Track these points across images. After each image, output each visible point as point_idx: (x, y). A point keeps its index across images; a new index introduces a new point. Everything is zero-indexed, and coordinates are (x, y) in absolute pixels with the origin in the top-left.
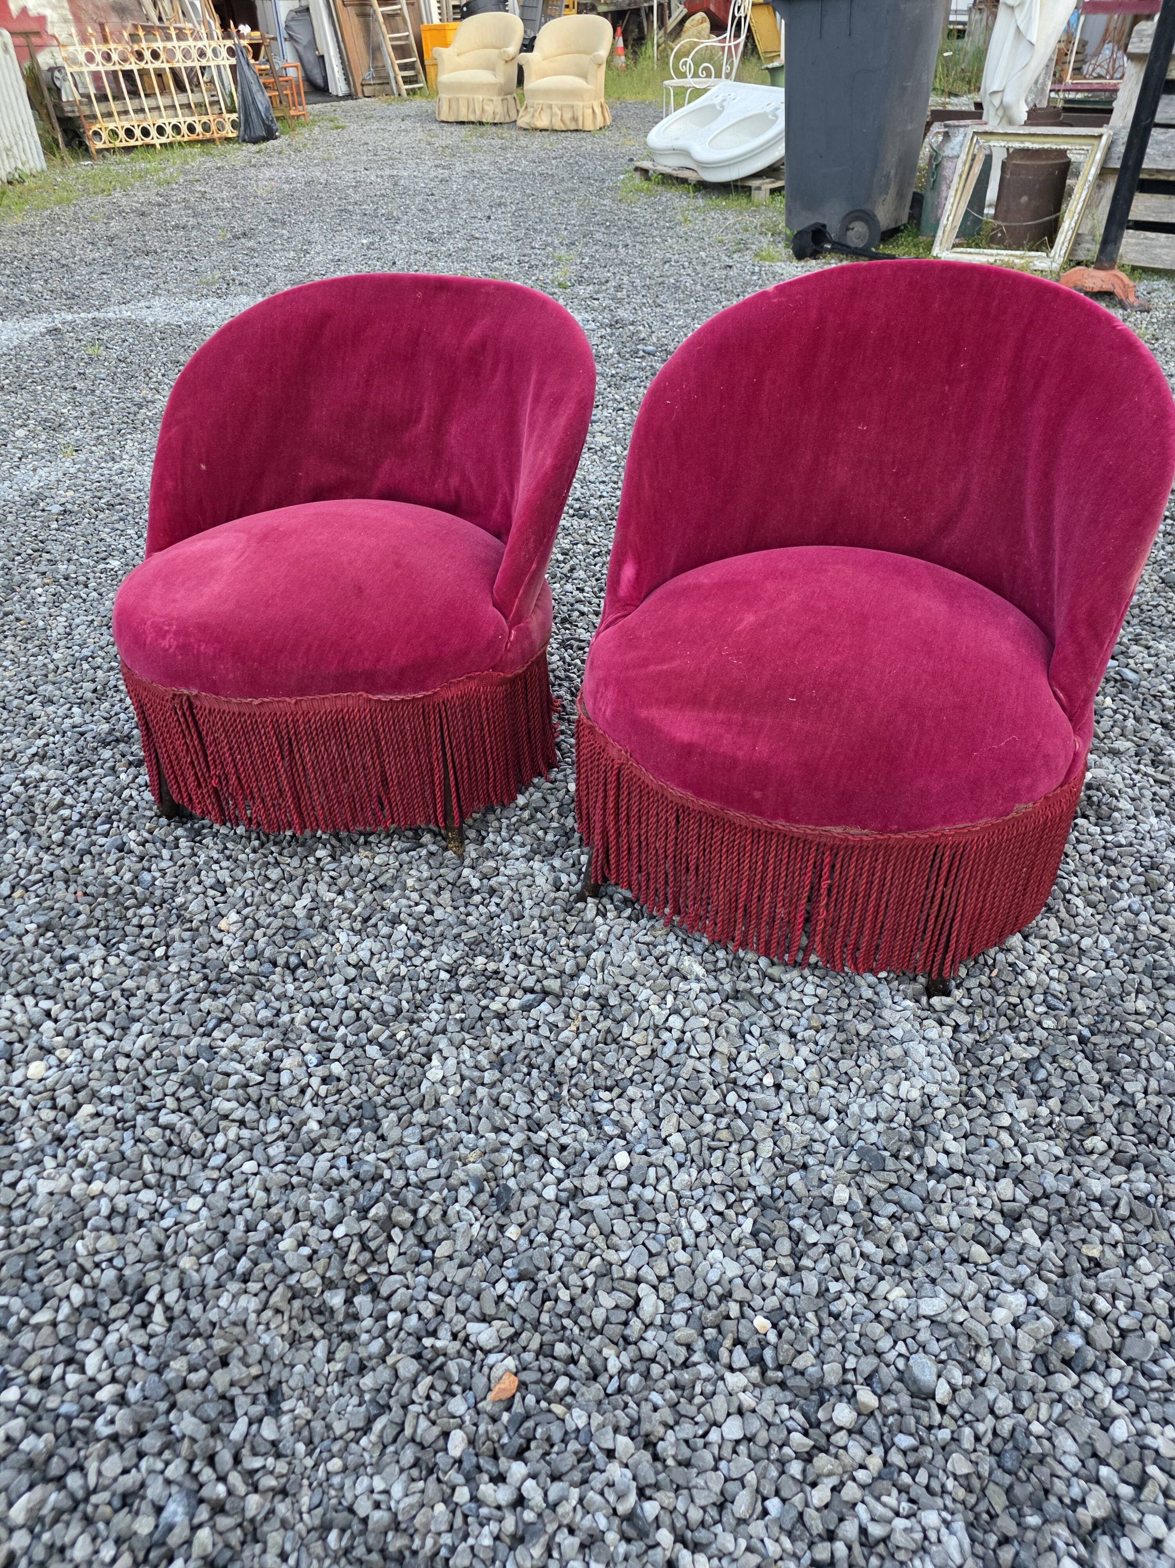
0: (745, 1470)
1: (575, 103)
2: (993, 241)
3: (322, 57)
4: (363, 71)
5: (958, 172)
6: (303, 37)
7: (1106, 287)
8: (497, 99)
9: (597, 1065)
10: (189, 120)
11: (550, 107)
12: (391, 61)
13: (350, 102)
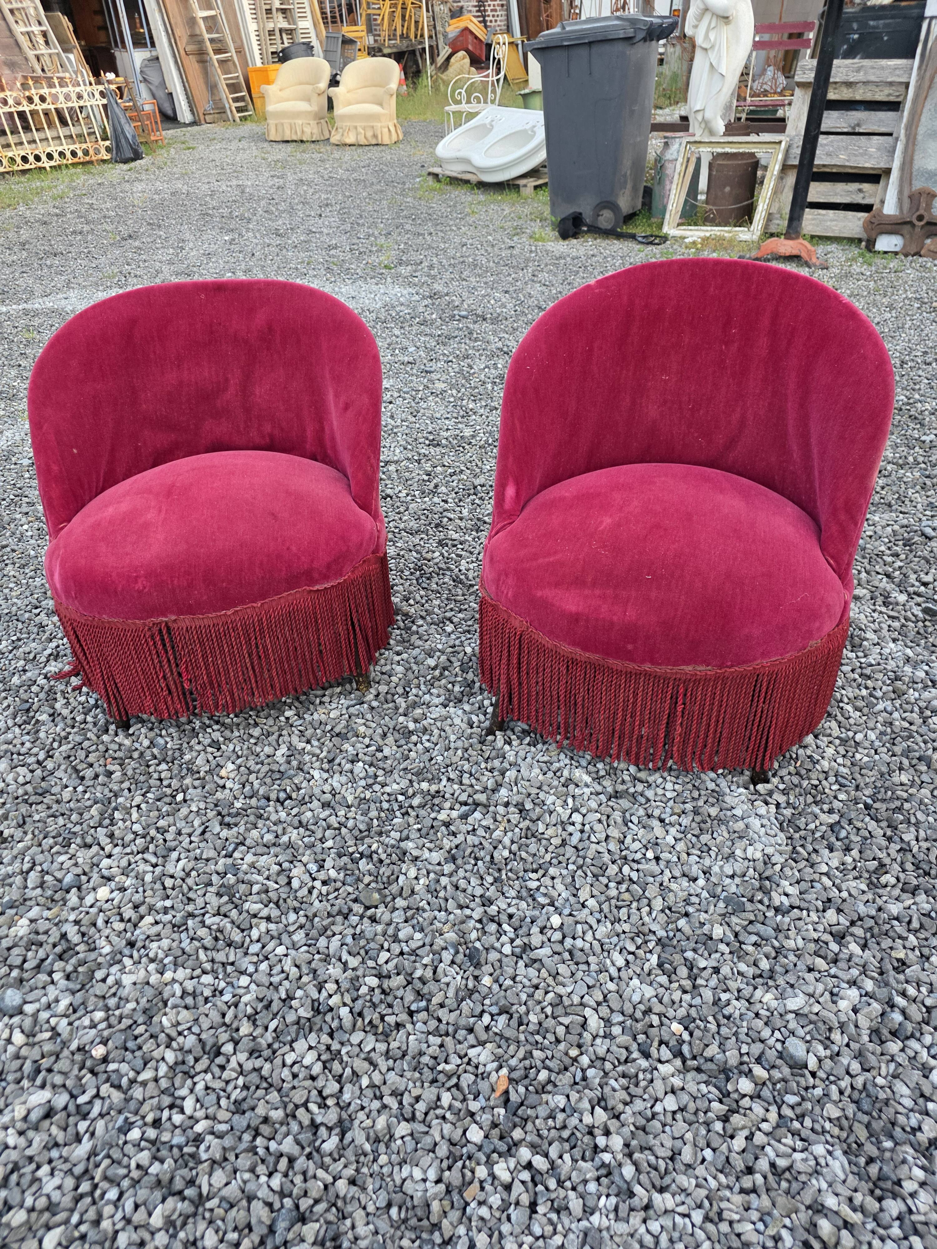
0: (683, 1131)
1: (375, 124)
2: (707, 220)
3: (171, 94)
4: (204, 104)
5: (678, 170)
6: (154, 79)
7: (795, 252)
8: (313, 123)
9: (524, 855)
10: (72, 147)
11: (356, 128)
12: (226, 96)
13: (196, 128)
